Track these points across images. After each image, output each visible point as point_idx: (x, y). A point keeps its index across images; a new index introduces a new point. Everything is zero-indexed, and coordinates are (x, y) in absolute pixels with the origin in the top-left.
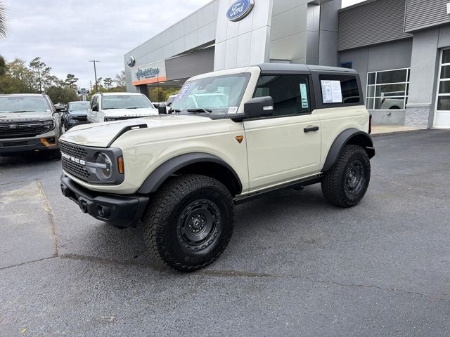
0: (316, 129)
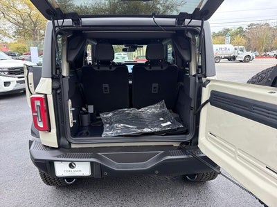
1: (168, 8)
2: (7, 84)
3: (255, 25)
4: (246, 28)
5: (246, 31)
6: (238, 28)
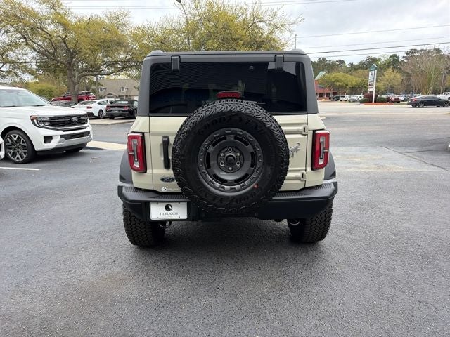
1: (276, 27)
2: (48, 139)
3: (418, 51)
4: (404, 57)
5: (403, 61)
6: (391, 57)
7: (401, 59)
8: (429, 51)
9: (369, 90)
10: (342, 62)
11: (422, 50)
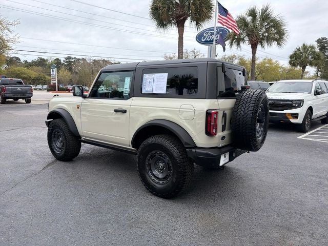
0: (125, 112)
3: (73, 59)
4: (64, 61)
5: (64, 63)
6: (55, 60)
7: (62, 62)
8: (79, 59)
9: (52, 82)
10: (18, 59)
11: (75, 58)
